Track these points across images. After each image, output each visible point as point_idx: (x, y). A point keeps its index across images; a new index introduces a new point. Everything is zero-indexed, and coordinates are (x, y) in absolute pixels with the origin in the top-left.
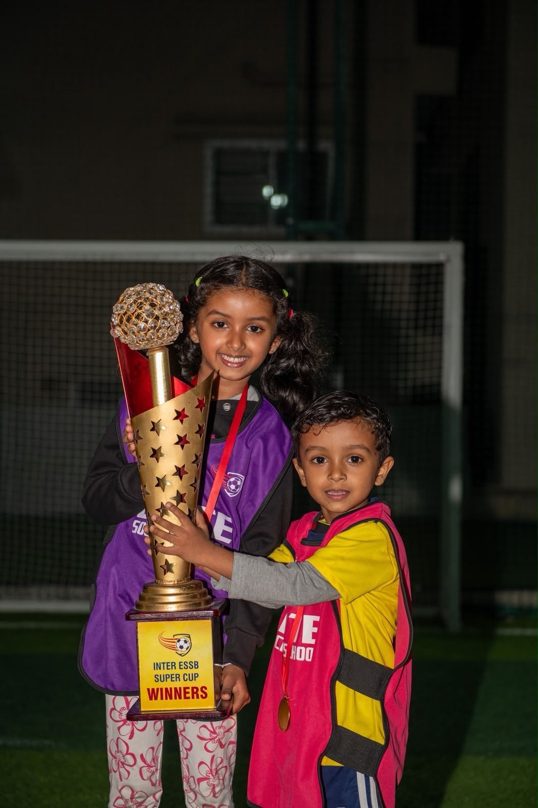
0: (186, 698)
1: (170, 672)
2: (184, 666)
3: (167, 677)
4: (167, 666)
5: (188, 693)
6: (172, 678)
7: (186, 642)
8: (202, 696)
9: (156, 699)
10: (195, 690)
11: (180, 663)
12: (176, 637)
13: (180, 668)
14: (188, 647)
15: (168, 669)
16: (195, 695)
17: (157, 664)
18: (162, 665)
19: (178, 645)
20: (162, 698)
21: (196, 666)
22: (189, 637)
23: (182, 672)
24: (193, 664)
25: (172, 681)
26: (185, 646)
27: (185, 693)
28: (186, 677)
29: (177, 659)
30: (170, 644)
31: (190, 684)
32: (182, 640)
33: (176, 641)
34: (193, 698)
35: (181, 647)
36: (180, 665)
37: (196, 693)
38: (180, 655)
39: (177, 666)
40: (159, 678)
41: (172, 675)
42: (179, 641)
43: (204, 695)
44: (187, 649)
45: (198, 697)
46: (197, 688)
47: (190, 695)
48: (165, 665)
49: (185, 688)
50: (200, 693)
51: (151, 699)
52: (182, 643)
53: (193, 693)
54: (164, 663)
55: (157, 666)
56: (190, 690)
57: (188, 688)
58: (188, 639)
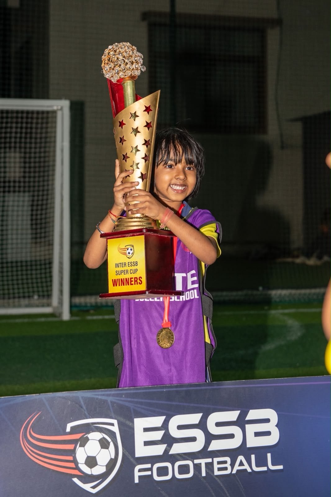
0: (131, 284)
1: (123, 269)
2: (130, 264)
3: (122, 272)
4: (122, 265)
5: (132, 281)
6: (124, 272)
7: (131, 250)
8: (139, 283)
9: (116, 286)
10: (136, 279)
11: (128, 263)
12: (126, 247)
13: (128, 266)
14: (132, 253)
15: (122, 267)
16: (136, 282)
17: (117, 264)
18: (119, 264)
19: (128, 252)
20: (119, 285)
21: (137, 265)
22: (133, 247)
23: (129, 268)
24: (135, 263)
25: (124, 274)
26: (131, 252)
27: (131, 281)
28: (132, 271)
29: (127, 261)
30: (123, 251)
31: (133, 276)
32: (130, 248)
33: (126, 249)
34: (135, 284)
35: (129, 253)
36: (128, 264)
37: (137, 281)
38: (128, 258)
39: (127, 265)
40: (118, 273)
41: (124, 270)
42: (128, 249)
43: (140, 283)
44: (132, 254)
45: (137, 284)
46: (137, 278)
47: (133, 283)
48: (121, 264)
49: (131, 278)
50: (138, 281)
51: (114, 286)
52: (129, 251)
53: (135, 281)
54: (120, 263)
55: (117, 265)
56: (133, 280)
57: (132, 278)
58: (133, 248)
